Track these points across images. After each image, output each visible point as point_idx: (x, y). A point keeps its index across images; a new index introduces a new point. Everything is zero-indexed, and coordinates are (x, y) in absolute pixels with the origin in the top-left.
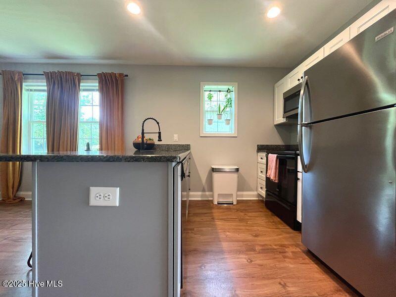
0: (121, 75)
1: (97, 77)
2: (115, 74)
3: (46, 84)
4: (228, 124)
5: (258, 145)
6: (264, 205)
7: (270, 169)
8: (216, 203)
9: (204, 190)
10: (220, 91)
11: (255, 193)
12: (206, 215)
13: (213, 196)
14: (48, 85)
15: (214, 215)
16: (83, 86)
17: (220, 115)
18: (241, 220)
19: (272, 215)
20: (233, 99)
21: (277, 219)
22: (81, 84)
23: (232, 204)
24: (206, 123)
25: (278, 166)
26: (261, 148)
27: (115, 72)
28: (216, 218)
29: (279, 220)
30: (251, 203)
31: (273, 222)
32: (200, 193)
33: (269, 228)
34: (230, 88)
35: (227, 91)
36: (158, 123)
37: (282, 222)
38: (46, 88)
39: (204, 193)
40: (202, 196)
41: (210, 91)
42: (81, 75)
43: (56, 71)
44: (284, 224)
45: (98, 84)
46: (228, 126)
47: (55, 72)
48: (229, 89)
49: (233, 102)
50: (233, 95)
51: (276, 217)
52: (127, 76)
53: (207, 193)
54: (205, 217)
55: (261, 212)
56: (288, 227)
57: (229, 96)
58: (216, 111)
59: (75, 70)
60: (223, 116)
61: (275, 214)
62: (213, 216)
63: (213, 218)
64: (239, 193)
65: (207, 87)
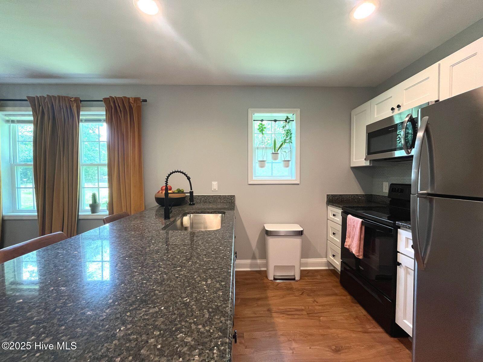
0: (137, 100)
1: (103, 103)
2: (129, 99)
3: (31, 113)
4: (287, 166)
5: (328, 195)
6: (338, 280)
7: (349, 237)
8: (271, 278)
9: (254, 258)
10: (275, 121)
11: (324, 260)
12: (260, 303)
13: (266, 265)
14: (35, 114)
15: (271, 302)
16: (83, 115)
17: (275, 154)
18: (311, 314)
19: (353, 302)
20: (294, 132)
21: (361, 311)
22: (81, 113)
23: (294, 279)
24: (256, 165)
25: (363, 236)
26: (333, 200)
27: (128, 96)
28: (274, 309)
29: (364, 312)
30: (319, 277)
31: (357, 317)
32: (248, 261)
33: (354, 331)
34: (290, 116)
35: (286, 121)
36: (189, 178)
37: (370, 317)
38: (31, 118)
39: (254, 261)
40: (251, 266)
41: (262, 120)
42: (81, 101)
43: (45, 96)
44: (374, 322)
45: (105, 113)
46: (287, 169)
47: (43, 97)
48: (288, 118)
49: (293, 136)
50: (293, 126)
51: (358, 305)
52: (145, 101)
53: (259, 261)
54: (258, 306)
55: (336, 295)
56: (380, 329)
57: (287, 128)
58: (270, 148)
59: (72, 94)
60: (279, 155)
61: (356, 299)
62: (269, 305)
63: (269, 310)
64: (304, 260)
65: (258, 115)
